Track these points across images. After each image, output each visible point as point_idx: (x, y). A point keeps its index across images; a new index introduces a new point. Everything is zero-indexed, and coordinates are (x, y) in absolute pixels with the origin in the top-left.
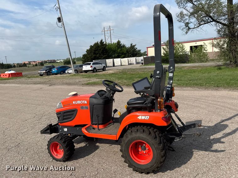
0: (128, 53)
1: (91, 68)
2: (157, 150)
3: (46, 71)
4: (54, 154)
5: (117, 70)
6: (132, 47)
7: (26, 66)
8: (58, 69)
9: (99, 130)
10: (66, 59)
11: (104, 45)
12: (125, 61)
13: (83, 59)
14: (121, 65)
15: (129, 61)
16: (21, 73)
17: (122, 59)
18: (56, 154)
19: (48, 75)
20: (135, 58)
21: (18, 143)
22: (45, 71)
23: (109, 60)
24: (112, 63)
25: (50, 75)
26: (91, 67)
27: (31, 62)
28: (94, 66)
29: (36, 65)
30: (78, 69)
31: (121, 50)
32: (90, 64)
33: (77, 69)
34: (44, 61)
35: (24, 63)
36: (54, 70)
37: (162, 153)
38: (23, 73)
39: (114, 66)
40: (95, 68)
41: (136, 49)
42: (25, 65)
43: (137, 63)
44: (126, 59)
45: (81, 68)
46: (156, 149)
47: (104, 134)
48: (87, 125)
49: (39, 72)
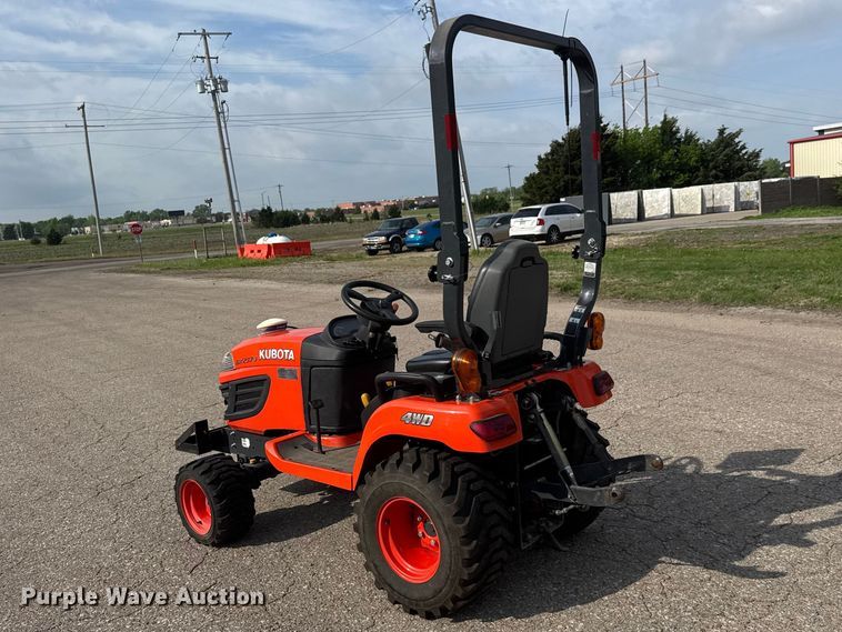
0: (706, 167)
1: (540, 227)
2: (450, 536)
3: (388, 236)
4: (193, 518)
5: (642, 234)
6: (727, 141)
7: (344, 220)
8: (425, 230)
9: (324, 453)
10: (479, 193)
11: (608, 135)
12: (689, 198)
13: (523, 194)
14: (672, 215)
15: (708, 197)
16: (308, 245)
17: (675, 191)
18: (198, 519)
19: (393, 252)
20: (732, 185)
21: (139, 475)
22: (383, 238)
23: (621, 194)
24: (636, 207)
25: (401, 252)
26: (541, 222)
27: (363, 204)
28: (552, 220)
29: (376, 216)
30: (495, 230)
31: (676, 154)
32: (535, 213)
33: (491, 230)
34: (407, 202)
35: (338, 209)
36: (414, 236)
37: (466, 548)
38: (314, 246)
39: (641, 216)
40: (554, 228)
41: (744, 147)
42: (338, 215)
43: (741, 206)
44: (694, 192)
45: (505, 227)
46: (446, 533)
47: (322, 467)
48: (292, 431)
49: (366, 240)
